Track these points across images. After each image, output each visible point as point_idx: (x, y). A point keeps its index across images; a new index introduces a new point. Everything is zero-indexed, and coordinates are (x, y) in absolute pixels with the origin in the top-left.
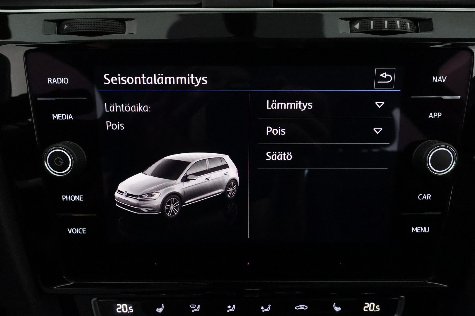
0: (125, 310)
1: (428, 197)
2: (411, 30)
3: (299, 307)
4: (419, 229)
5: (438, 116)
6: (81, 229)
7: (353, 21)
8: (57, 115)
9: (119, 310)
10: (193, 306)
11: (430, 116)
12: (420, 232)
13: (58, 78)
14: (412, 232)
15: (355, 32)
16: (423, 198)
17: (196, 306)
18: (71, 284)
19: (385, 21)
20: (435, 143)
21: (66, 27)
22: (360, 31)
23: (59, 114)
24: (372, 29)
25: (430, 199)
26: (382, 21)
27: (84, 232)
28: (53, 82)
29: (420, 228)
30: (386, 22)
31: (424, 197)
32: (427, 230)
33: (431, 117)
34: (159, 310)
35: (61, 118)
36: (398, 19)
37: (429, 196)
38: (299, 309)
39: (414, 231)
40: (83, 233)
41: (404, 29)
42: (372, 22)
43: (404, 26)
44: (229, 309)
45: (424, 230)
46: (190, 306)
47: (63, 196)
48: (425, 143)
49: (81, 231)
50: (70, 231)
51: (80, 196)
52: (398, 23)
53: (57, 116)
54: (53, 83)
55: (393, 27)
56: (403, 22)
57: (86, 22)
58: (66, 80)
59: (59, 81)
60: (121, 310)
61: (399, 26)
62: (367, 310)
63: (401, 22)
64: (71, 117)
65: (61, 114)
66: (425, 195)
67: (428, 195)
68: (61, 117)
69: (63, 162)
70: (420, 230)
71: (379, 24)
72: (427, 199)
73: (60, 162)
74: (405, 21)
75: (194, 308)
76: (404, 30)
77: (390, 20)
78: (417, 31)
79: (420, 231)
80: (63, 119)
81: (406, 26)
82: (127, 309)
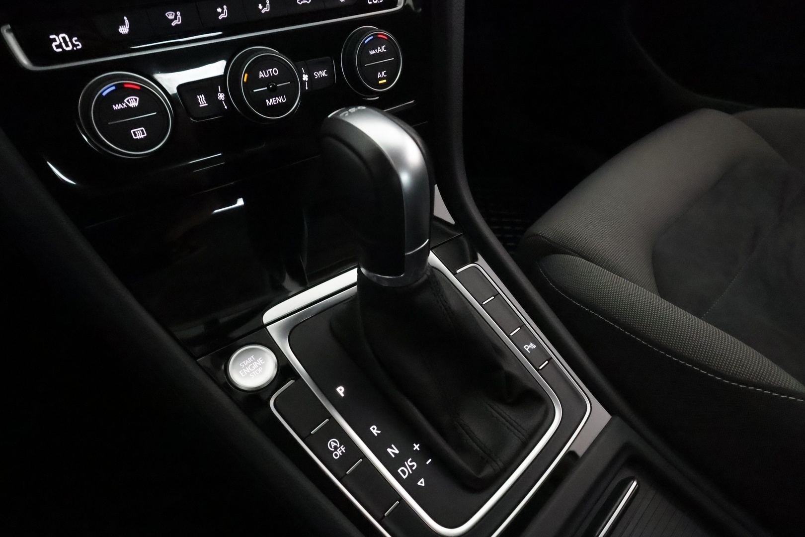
0: (67, 46)
9: (57, 47)
10: (170, 15)
17: (174, 13)
34: (123, 29)
38: (302, 2)
44: (219, 14)
46: (166, 14)
60: (59, 46)
62: (371, 2)
75: (173, 17)
82: (69, 44)
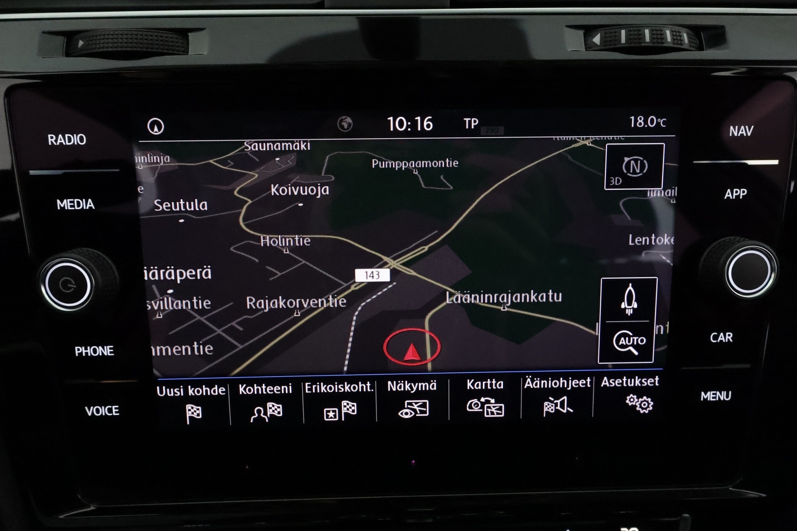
1: (727, 337)
2: (691, 47)
4: (713, 394)
5: (742, 194)
6: (110, 407)
7: (589, 30)
8: (65, 200)
11: (727, 196)
12: (715, 400)
13: (66, 135)
14: (702, 400)
15: (594, 49)
16: (720, 339)
18: (92, 508)
19: (646, 30)
20: (738, 241)
21: (81, 43)
22: (603, 48)
23: (69, 200)
24: (624, 44)
25: (731, 341)
26: (640, 31)
27: (116, 412)
28: (59, 141)
29: (715, 392)
30: (647, 32)
31: (721, 337)
32: (727, 397)
33: (729, 197)
35: (73, 206)
36: (668, 27)
37: (729, 335)
39: (705, 397)
40: (114, 414)
41: (678, 44)
42: (623, 32)
43: (679, 38)
45: (723, 396)
47: (76, 348)
48: (721, 242)
49: (110, 411)
50: (89, 410)
51: (108, 347)
52: (668, 32)
53: (66, 204)
54: (58, 144)
55: (659, 41)
56: (675, 31)
57: (117, 35)
58: (81, 139)
59: (70, 140)
61: (669, 39)
63: (673, 31)
64: (90, 204)
65: (72, 200)
66: (722, 334)
67: (727, 334)
68: (73, 204)
69: (75, 286)
70: (715, 396)
71: (635, 35)
72: (727, 341)
73: (69, 285)
74: (680, 31)
76: (679, 46)
77: (654, 28)
78: (700, 48)
79: (715, 398)
80: (76, 208)
81: (682, 38)
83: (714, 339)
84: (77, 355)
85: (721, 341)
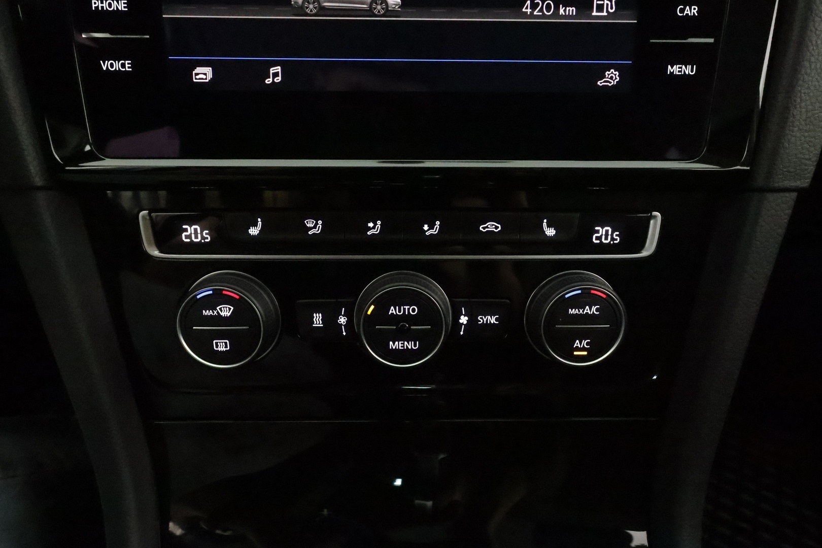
0: (196, 237)
1: (693, 11)
3: (487, 227)
4: (679, 68)
6: (123, 62)
9: (187, 237)
10: (310, 223)
12: (680, 73)
14: (669, 73)
16: (686, 12)
17: (315, 222)
25: (696, 15)
27: (129, 67)
29: (681, 66)
31: (687, 11)
32: (692, 71)
34: (254, 230)
37: (695, 9)
38: (486, 229)
39: (672, 71)
40: (127, 69)
44: (370, 229)
45: (688, 70)
46: (305, 222)
47: (93, 1)
49: (123, 66)
50: (104, 65)
51: (123, 2)
60: (189, 237)
62: (598, 242)
66: (688, 7)
67: (693, 7)
70: (680, 70)
72: (692, 15)
75: (312, 226)
82: (199, 236)
83: (680, 13)
84: (94, 9)
85: (687, 14)
